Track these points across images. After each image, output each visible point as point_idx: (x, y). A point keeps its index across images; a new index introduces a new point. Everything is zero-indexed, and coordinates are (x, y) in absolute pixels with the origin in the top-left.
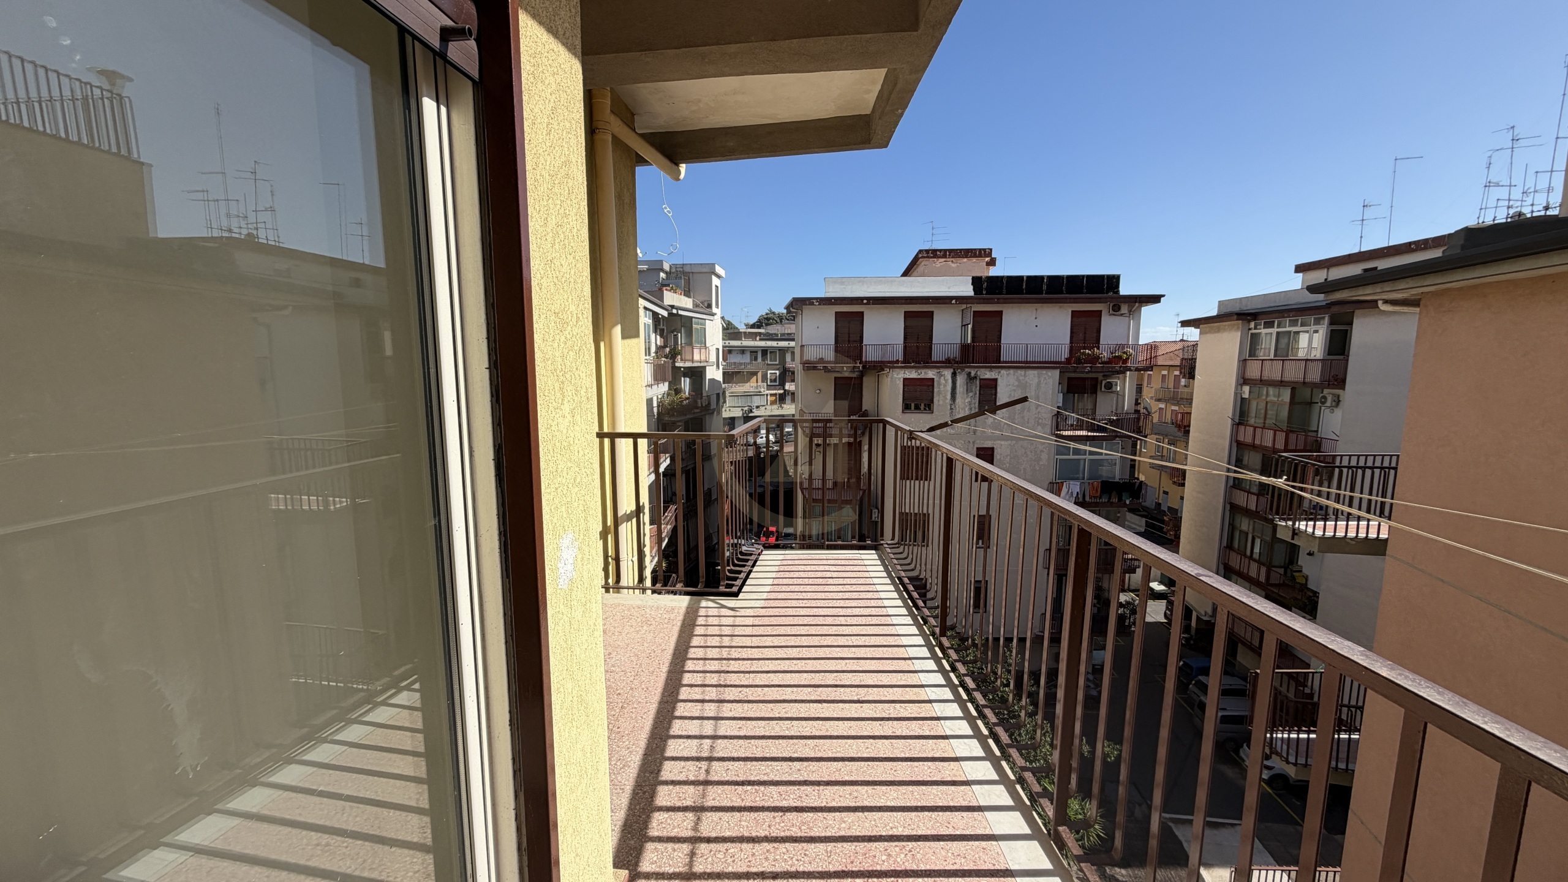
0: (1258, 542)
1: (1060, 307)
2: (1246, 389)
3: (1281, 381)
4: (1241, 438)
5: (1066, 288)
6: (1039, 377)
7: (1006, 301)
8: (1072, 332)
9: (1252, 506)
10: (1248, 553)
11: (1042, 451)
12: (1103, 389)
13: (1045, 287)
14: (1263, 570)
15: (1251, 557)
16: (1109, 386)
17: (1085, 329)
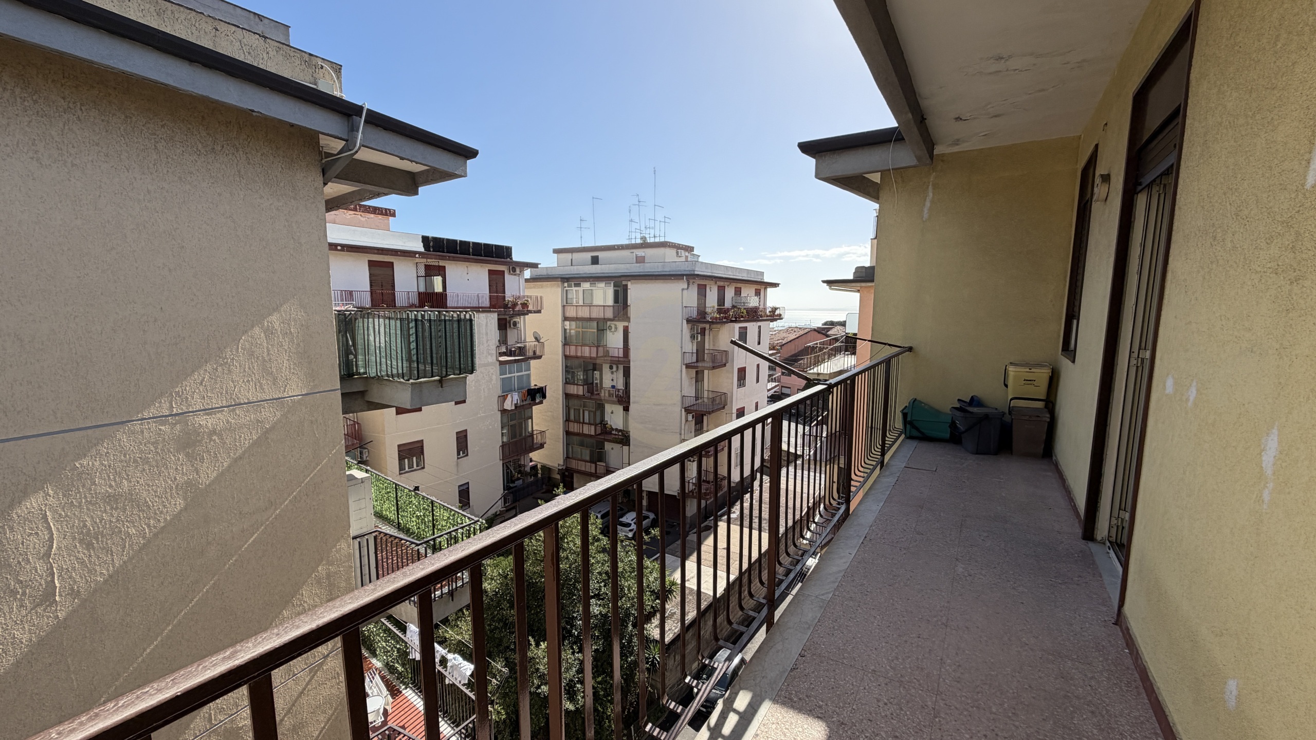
0: (586, 413)
1: (481, 266)
2: (567, 323)
3: (577, 318)
4: (568, 353)
5: (484, 253)
6: (486, 319)
7: (450, 259)
8: (490, 286)
9: (581, 393)
10: (582, 421)
11: (492, 374)
12: (512, 326)
13: (471, 250)
14: (593, 427)
15: (584, 423)
16: (515, 324)
17: (497, 283)
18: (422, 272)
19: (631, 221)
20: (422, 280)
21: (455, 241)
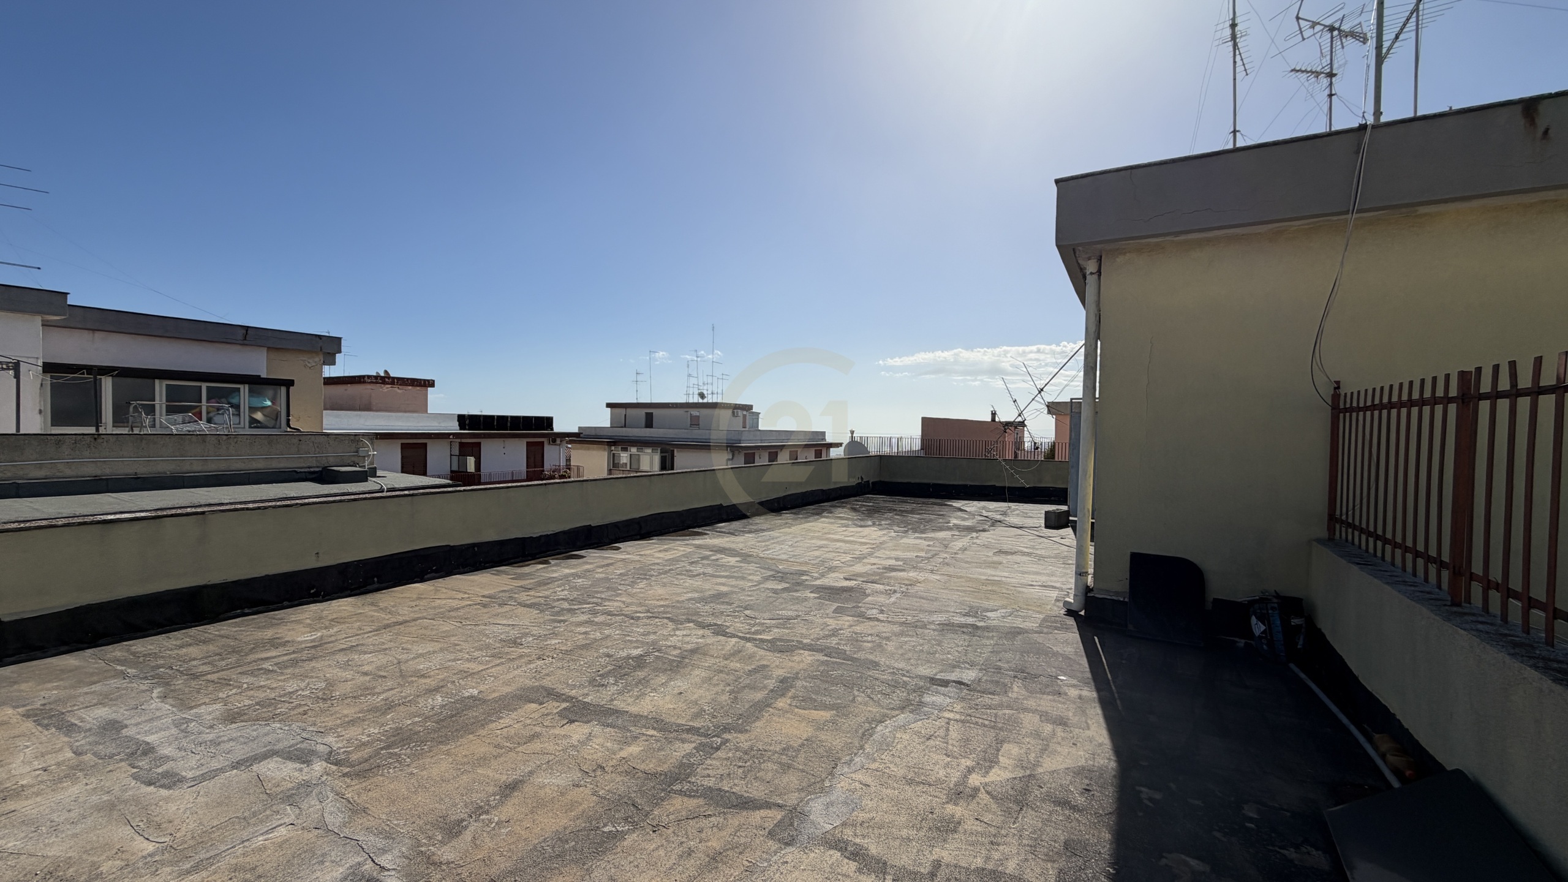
1: (518, 440)
5: (522, 426)
7: (485, 437)
8: (527, 457)
13: (509, 424)
17: (535, 456)
18: (456, 451)
19: (689, 376)
20: (455, 459)
21: (492, 417)
